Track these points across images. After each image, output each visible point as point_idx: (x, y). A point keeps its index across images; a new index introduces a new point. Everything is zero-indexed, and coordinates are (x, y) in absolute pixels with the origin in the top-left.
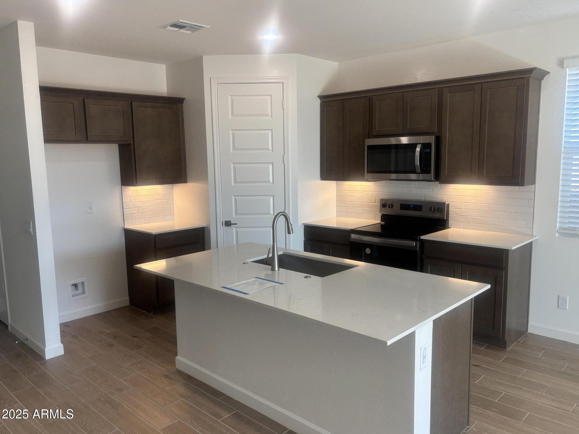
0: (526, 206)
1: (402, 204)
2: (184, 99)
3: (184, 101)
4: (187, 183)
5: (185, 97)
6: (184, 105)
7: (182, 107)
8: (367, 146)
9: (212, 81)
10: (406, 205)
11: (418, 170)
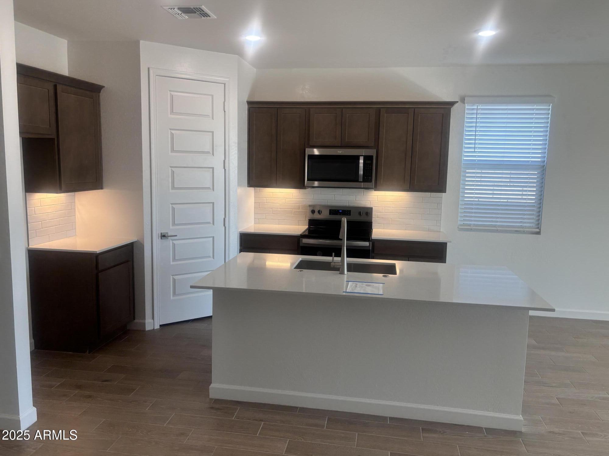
0: (436, 209)
1: (331, 210)
2: (104, 87)
3: (103, 88)
4: (103, 189)
5: (105, 86)
6: (103, 94)
7: (99, 96)
8: (308, 155)
9: (151, 72)
10: (336, 210)
11: (361, 179)
